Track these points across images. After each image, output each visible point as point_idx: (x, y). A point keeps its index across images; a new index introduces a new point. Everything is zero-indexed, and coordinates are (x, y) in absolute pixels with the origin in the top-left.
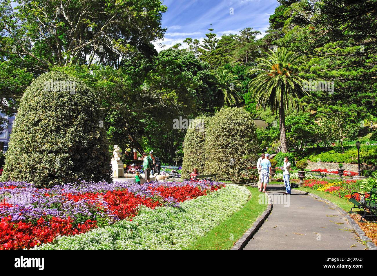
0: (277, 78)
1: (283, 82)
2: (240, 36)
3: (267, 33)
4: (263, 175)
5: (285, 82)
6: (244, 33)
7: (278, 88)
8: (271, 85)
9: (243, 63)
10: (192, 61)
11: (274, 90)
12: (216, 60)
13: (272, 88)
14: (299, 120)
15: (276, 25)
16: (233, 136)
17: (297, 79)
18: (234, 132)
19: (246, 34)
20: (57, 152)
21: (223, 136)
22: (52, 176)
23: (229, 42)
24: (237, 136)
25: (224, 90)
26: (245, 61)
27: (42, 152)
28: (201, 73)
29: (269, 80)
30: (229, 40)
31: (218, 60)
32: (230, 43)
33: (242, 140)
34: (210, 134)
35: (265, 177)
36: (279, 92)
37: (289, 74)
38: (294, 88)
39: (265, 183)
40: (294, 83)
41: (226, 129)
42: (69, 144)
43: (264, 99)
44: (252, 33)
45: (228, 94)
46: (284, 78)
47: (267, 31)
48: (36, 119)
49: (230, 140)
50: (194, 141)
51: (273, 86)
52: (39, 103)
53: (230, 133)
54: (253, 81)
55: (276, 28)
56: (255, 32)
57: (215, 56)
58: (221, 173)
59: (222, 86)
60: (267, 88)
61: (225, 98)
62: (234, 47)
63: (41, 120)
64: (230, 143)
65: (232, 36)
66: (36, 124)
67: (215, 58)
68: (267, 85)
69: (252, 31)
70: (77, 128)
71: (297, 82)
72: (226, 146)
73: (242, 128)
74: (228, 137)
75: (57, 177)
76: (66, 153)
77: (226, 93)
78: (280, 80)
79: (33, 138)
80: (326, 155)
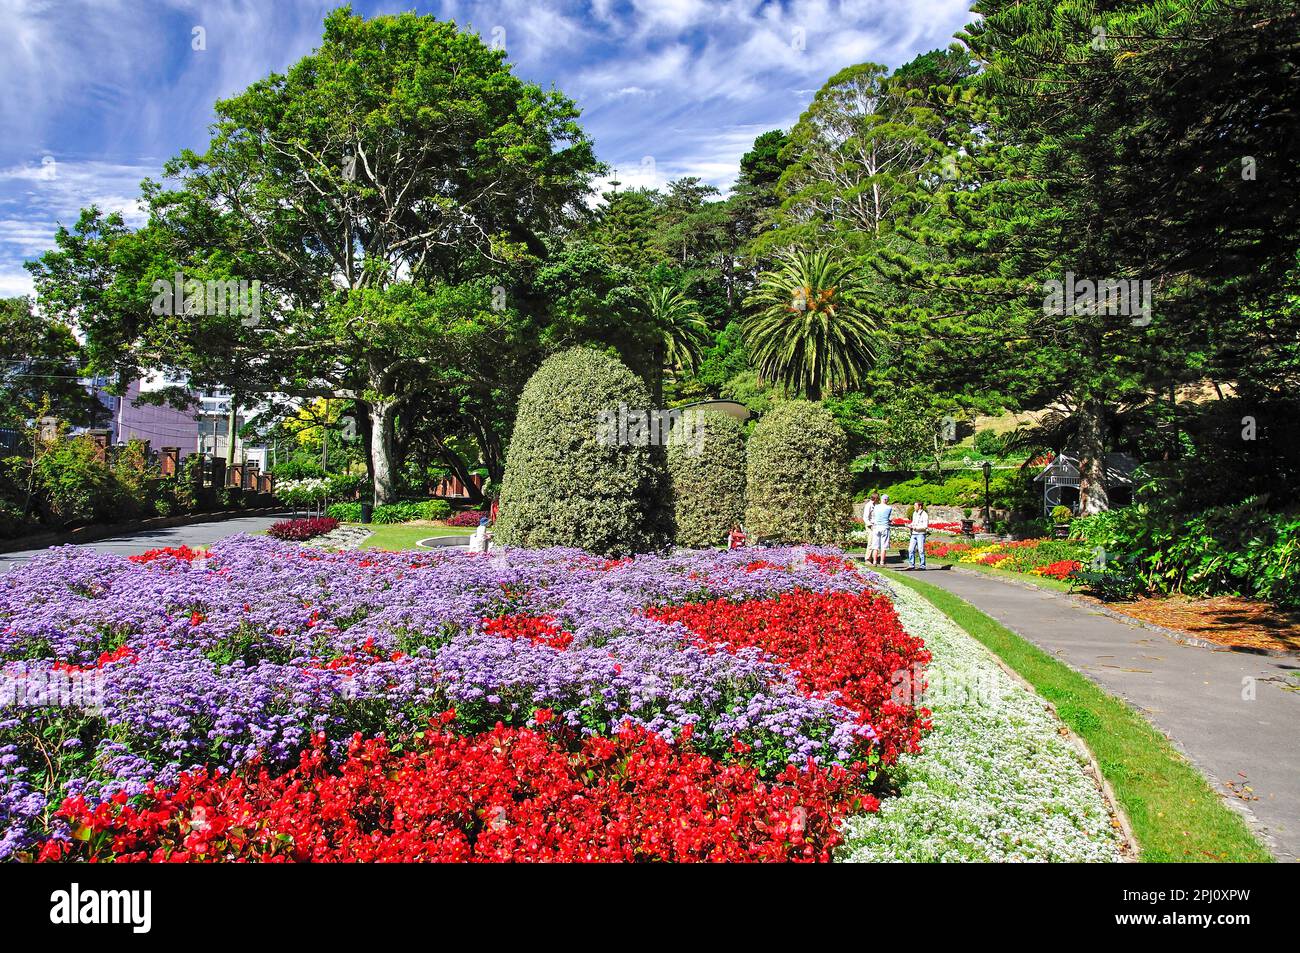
0: (809, 319)
1: (821, 328)
2: (671, 195)
3: (733, 193)
4: (879, 534)
5: (826, 328)
6: (679, 189)
7: (810, 340)
8: (794, 333)
9: (675, 260)
10: (595, 265)
11: (801, 344)
12: (627, 256)
13: (796, 338)
14: (841, 409)
15: (756, 175)
16: (809, 458)
17: (850, 322)
18: (811, 450)
19: (685, 192)
20: (619, 497)
21: (790, 458)
22: (612, 540)
23: (639, 207)
24: (818, 459)
25: (667, 333)
26: (680, 256)
27: (590, 498)
28: (615, 294)
29: (788, 321)
30: (640, 203)
31: (631, 257)
32: (644, 209)
33: (826, 465)
34: (760, 452)
35: (883, 539)
36: (811, 349)
37: (832, 312)
38: (844, 342)
39: (883, 550)
40: (844, 330)
41: (794, 444)
42: (635, 483)
43: (779, 363)
44: (697, 189)
45: (676, 343)
46: (823, 318)
47: (734, 189)
48: (574, 438)
49: (803, 466)
50: (688, 462)
51: (798, 335)
52: (576, 408)
53: (804, 453)
54: (752, 321)
55: (754, 183)
56: (705, 189)
57: (626, 246)
58: (789, 532)
59: (662, 323)
60: (786, 339)
61: (669, 354)
62: (655, 221)
63: (583, 440)
64: (803, 472)
65: (647, 193)
66: (574, 446)
67: (626, 252)
68: (784, 332)
69: (699, 185)
70: (640, 456)
71: (851, 329)
72: (796, 477)
73: (826, 442)
74: (800, 459)
75: (620, 542)
76: (630, 499)
77: (671, 343)
78: (815, 323)
79: (572, 472)
80: (904, 488)
